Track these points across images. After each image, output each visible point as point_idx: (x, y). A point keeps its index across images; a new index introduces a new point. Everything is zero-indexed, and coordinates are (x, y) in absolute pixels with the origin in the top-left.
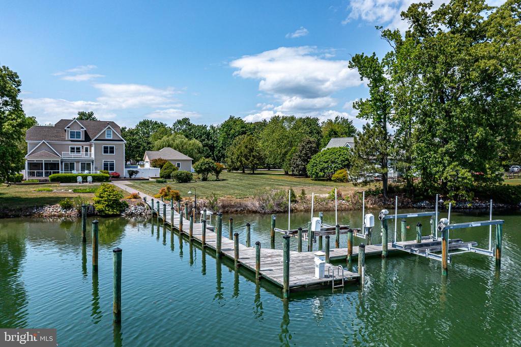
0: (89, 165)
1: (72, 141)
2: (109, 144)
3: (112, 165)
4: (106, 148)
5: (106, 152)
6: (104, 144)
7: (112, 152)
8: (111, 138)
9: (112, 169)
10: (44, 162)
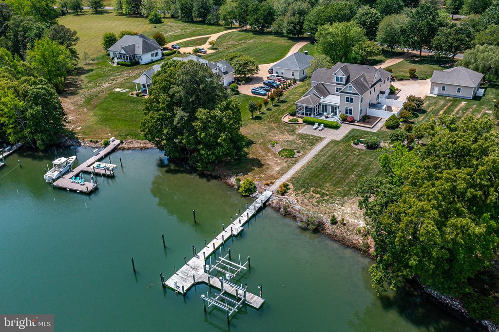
0: (336, 108)
1: (337, 84)
2: (350, 96)
3: (351, 110)
4: (347, 98)
5: (347, 101)
6: (346, 95)
7: (351, 101)
8: (351, 92)
9: (351, 113)
10: (305, 107)
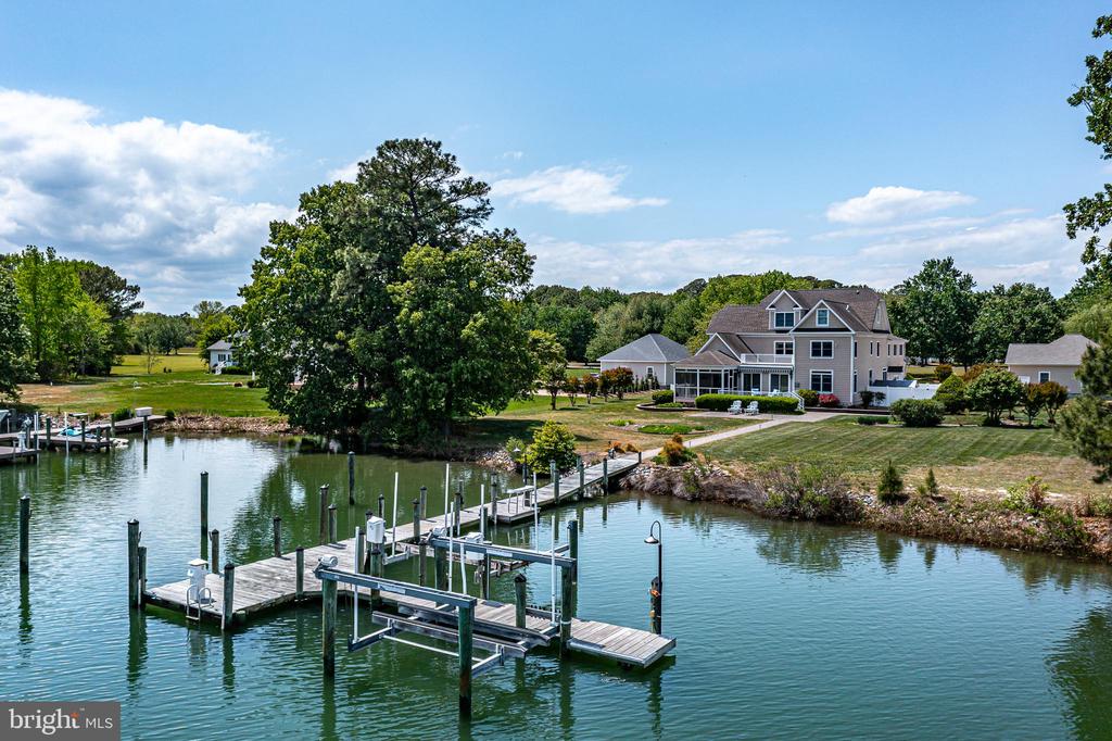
0: (785, 378)
1: (778, 331)
2: (822, 338)
3: (828, 379)
4: (815, 345)
5: (816, 353)
7: (828, 353)
8: (827, 326)
9: (827, 387)
10: (698, 372)
